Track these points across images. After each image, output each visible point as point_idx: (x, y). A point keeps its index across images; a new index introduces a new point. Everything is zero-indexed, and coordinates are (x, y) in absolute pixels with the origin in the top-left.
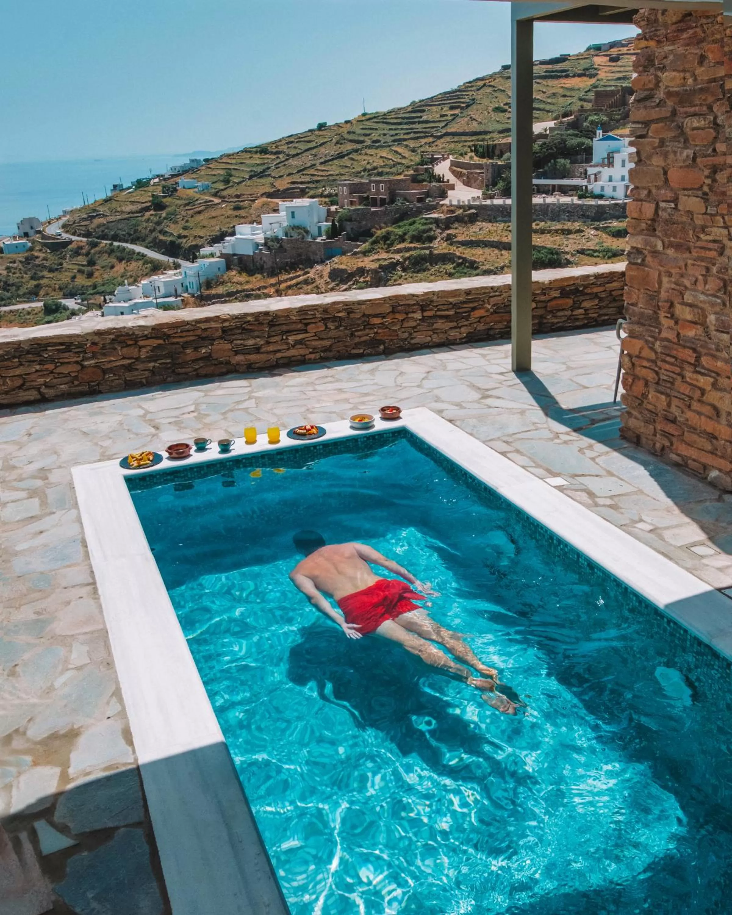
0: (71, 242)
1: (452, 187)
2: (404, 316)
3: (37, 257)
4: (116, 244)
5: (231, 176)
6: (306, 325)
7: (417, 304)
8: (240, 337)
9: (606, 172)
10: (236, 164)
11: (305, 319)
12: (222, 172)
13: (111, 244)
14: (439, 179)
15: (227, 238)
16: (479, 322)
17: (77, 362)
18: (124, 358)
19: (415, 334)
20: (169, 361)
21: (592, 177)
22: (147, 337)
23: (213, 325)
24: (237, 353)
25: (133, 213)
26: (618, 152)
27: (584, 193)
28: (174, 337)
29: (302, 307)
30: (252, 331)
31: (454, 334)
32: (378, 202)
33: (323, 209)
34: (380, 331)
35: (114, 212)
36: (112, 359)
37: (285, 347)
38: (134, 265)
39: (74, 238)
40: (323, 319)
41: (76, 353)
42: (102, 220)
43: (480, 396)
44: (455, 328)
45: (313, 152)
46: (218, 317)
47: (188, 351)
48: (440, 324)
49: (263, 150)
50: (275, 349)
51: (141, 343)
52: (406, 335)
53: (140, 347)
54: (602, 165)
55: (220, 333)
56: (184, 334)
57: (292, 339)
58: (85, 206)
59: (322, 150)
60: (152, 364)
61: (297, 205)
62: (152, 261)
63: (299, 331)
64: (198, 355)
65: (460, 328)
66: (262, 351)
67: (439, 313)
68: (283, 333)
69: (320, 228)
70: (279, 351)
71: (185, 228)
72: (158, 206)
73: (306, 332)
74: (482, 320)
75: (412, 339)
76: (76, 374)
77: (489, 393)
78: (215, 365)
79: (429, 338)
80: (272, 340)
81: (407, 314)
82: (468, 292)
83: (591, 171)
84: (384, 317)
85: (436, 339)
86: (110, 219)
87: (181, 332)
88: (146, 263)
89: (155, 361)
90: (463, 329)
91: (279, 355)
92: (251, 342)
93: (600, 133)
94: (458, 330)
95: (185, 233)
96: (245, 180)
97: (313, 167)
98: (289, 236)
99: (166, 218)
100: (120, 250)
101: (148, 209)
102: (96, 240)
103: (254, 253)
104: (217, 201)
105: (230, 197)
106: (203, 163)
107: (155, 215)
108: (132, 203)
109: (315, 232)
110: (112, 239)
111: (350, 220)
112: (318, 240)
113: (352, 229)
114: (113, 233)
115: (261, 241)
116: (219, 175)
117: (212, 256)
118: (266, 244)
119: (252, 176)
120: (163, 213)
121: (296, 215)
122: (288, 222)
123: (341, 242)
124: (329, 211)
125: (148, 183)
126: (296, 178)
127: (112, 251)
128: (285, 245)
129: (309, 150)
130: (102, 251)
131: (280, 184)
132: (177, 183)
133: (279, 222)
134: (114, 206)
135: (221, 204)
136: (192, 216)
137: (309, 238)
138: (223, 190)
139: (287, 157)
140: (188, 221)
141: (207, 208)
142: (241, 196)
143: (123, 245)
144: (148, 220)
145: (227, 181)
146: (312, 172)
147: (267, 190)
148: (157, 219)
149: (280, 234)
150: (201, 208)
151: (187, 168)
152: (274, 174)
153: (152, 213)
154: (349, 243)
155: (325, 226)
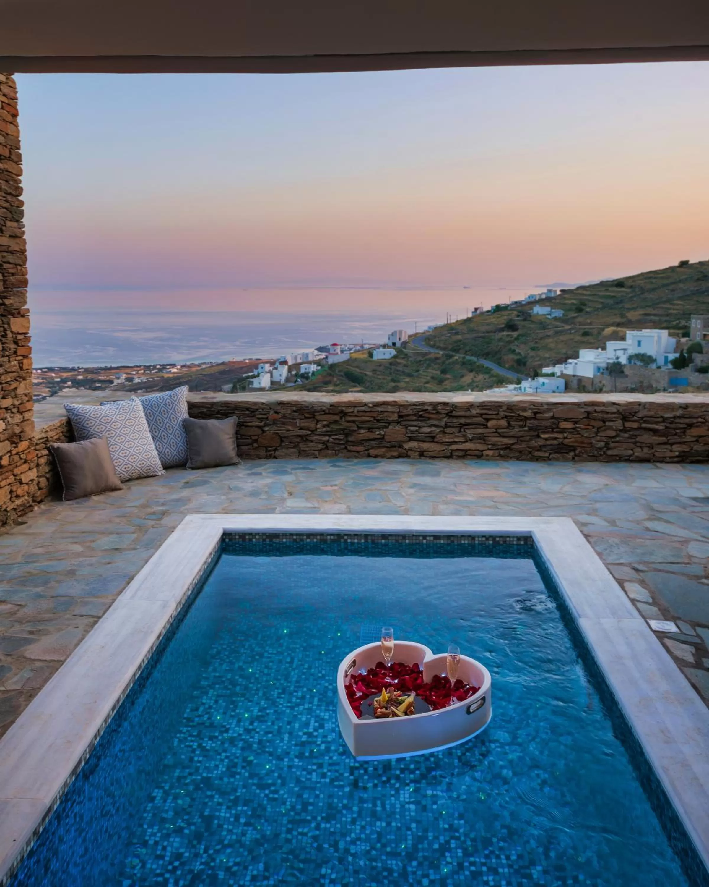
0: (430, 353)
2: (601, 424)
3: (400, 364)
4: (468, 358)
5: (585, 305)
6: (488, 420)
7: (618, 412)
8: (415, 423)
10: (590, 295)
11: (486, 414)
12: (575, 302)
13: (464, 358)
15: (570, 361)
16: (697, 441)
17: (258, 427)
18: (301, 429)
19: (612, 445)
20: (342, 437)
22: (324, 413)
23: (390, 408)
24: (411, 439)
25: (488, 332)
28: (350, 416)
29: (484, 402)
30: (429, 419)
31: (661, 451)
33: (673, 340)
34: (570, 436)
35: (471, 331)
36: (290, 428)
37: (462, 439)
38: (481, 377)
39: (432, 350)
40: (506, 417)
41: (259, 418)
42: (459, 337)
43: (647, 517)
44: (665, 444)
45: (671, 287)
46: (395, 402)
47: (362, 431)
48: (646, 438)
49: (619, 283)
50: (451, 440)
51: (319, 418)
52: (602, 444)
53: (318, 421)
55: (395, 417)
56: (361, 414)
57: (470, 432)
58: (447, 324)
59: (681, 286)
60: (326, 438)
61: (645, 334)
62: (497, 376)
63: (478, 425)
64: (372, 436)
65: (672, 445)
66: (436, 440)
67: (644, 425)
68: (461, 426)
69: (666, 358)
70: (456, 443)
71: (533, 349)
72: (511, 327)
73: (486, 427)
74: (701, 440)
75: (609, 449)
76: (256, 437)
77: (660, 515)
78: (387, 447)
79: (631, 452)
80: (448, 430)
81: (604, 422)
82: (685, 407)
84: (576, 423)
85: (638, 453)
86: (467, 336)
87: (358, 412)
88: (492, 376)
89: (330, 436)
90: (675, 447)
91: (454, 447)
92: (426, 430)
94: (668, 447)
95: (532, 353)
96: (597, 309)
97: (669, 301)
98: (633, 362)
99: (517, 339)
100: (471, 363)
101: (502, 330)
102: (451, 353)
103: (595, 375)
104: (567, 327)
105: (581, 324)
106: (558, 293)
107: (508, 336)
108: (489, 324)
109: (661, 361)
110: (466, 353)
111: (701, 352)
112: (663, 369)
113: (702, 361)
114: (467, 348)
115: (604, 365)
116: (573, 304)
117: (553, 375)
118: (607, 368)
119: (605, 307)
120: (515, 334)
121: (642, 344)
122: (633, 350)
123: (688, 373)
124: (678, 342)
125: (506, 308)
126: (650, 310)
127: (463, 363)
128: (627, 371)
129: (667, 285)
130: (455, 363)
131: (632, 315)
132: (532, 309)
133: (625, 350)
134: (472, 325)
135: (570, 329)
136: (541, 339)
137: (654, 366)
138: (575, 318)
139: (643, 290)
140: (536, 343)
141: (557, 333)
142: (590, 324)
143: (474, 359)
144: (500, 340)
145: (579, 310)
146: (667, 306)
147: (618, 320)
148: (508, 339)
149: (623, 360)
150: (551, 333)
151: (544, 297)
152: (627, 306)
153: (505, 333)
154: (697, 374)
155: (672, 356)
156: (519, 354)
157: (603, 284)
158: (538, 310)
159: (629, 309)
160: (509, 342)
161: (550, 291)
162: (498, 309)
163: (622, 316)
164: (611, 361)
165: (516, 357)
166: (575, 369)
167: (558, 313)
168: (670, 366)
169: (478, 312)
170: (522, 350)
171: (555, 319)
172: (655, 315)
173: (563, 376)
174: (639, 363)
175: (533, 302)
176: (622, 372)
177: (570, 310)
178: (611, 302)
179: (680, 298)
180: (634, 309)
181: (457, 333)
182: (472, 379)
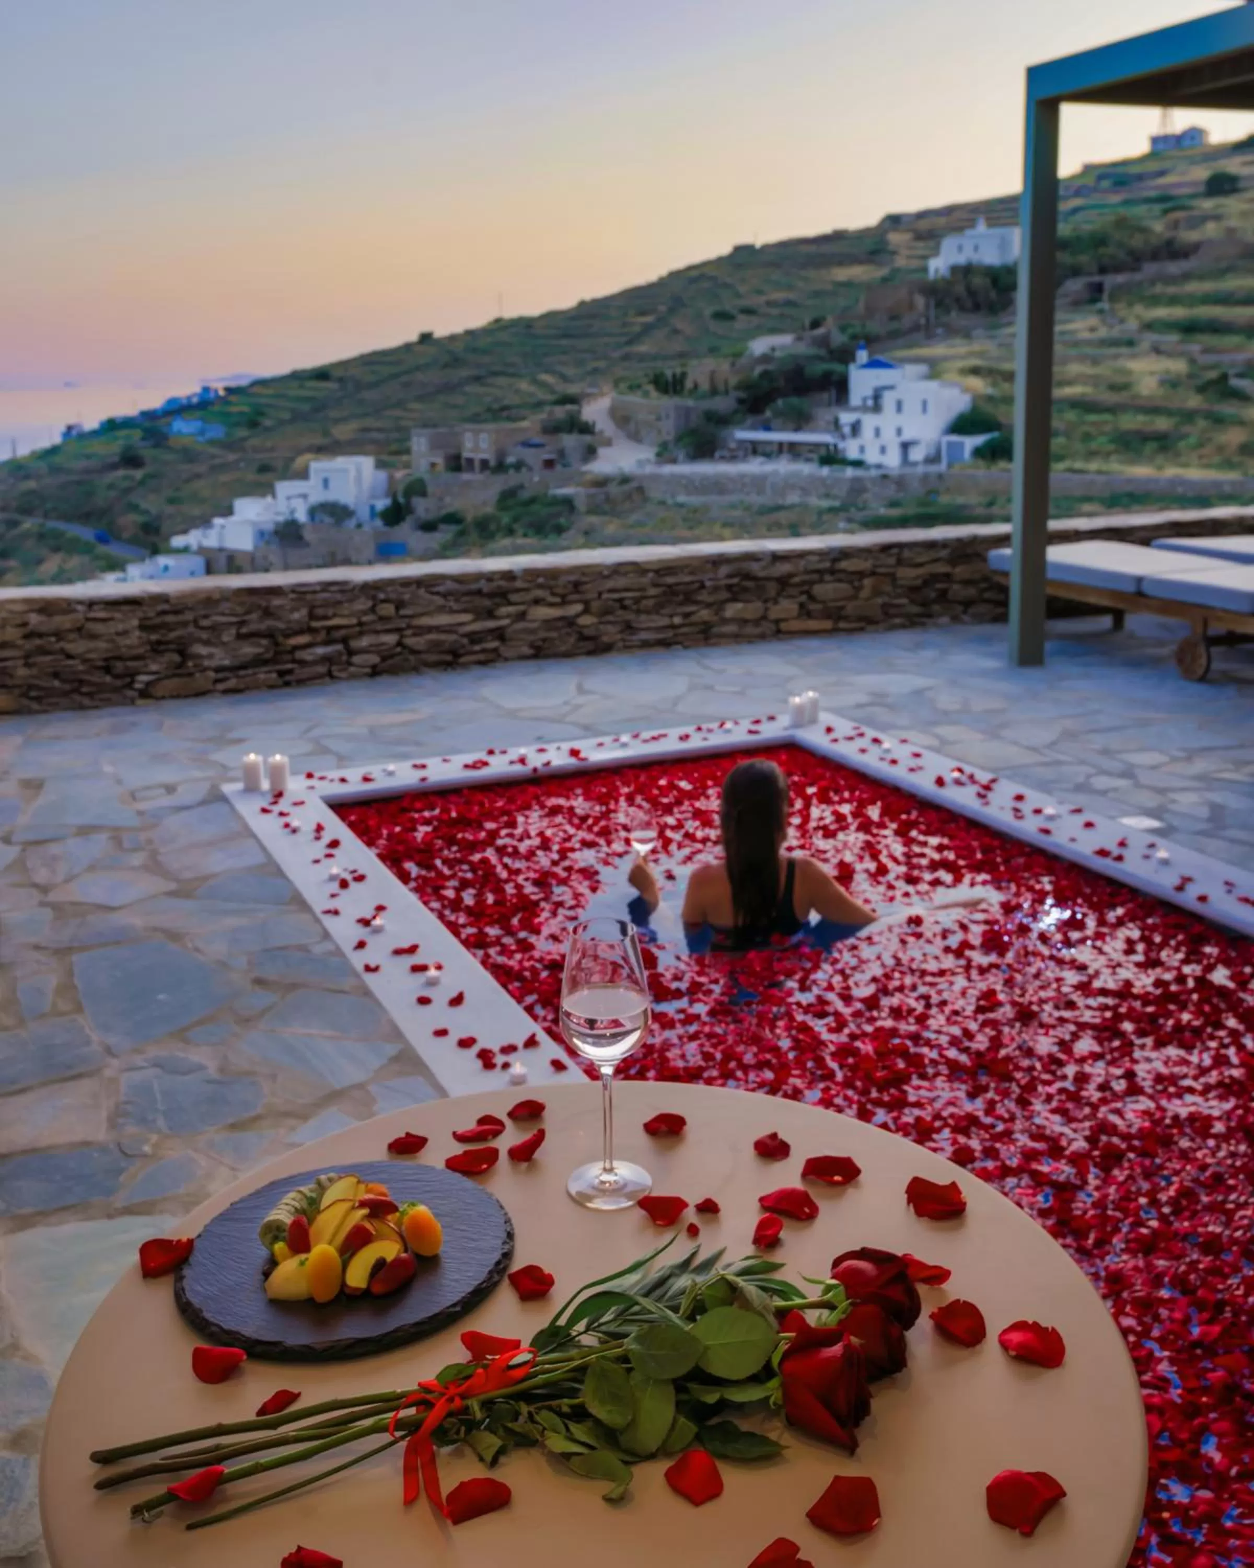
1: (608, 443)
4: (50, 524)
5: (262, 414)
9: (869, 422)
10: (272, 396)
12: (245, 409)
13: (42, 525)
14: (586, 429)
15: (217, 521)
21: (847, 430)
25: (87, 472)
26: (891, 388)
27: (831, 457)
32: (477, 464)
33: (383, 475)
35: (55, 470)
38: (76, 561)
42: (32, 484)
45: (404, 379)
49: (322, 374)
54: (864, 409)
59: (420, 376)
69: (372, 508)
71: (172, 501)
72: (131, 460)
83: (846, 418)
86: (48, 481)
93: (863, 356)
95: (170, 509)
96: (282, 423)
97: (400, 404)
98: (317, 519)
99: (142, 483)
100: (58, 535)
101: (114, 467)
102: (17, 517)
103: (256, 547)
104: (231, 457)
105: (256, 450)
106: (222, 393)
107: (126, 478)
108: (88, 457)
109: (364, 513)
110: (46, 515)
111: (423, 494)
112: (366, 528)
113: (427, 510)
114: (49, 505)
115: (270, 527)
116: (241, 413)
117: (186, 550)
118: (276, 533)
119: (297, 417)
120: (138, 474)
121: (332, 484)
122: (318, 496)
123: (405, 532)
124: (391, 479)
125: (127, 423)
126: (370, 422)
127: (41, 536)
128: (308, 535)
129: (395, 376)
130: (26, 535)
131: (342, 432)
132: (169, 425)
133: (305, 496)
134: (57, 459)
135: (237, 461)
136: (188, 481)
137: (352, 523)
138: (244, 439)
139: (360, 386)
140: (177, 489)
141: (215, 469)
142: (272, 449)
143: (61, 526)
144: (111, 487)
145: (253, 424)
146: (398, 413)
147: (319, 441)
148: (126, 484)
149: (301, 516)
150: (201, 468)
151: (195, 400)
152: (333, 414)
153: (121, 473)
154: (419, 534)
155: (382, 504)
156: (146, 512)
157: (297, 377)
158: (182, 427)
159: (337, 421)
160: (128, 491)
161: (206, 389)
162: (111, 426)
163: (326, 433)
164: (281, 519)
165: (140, 519)
166: (221, 537)
167: (217, 431)
168: (379, 523)
169: (74, 432)
170: (152, 504)
171: (212, 442)
172: (379, 430)
173: (202, 551)
174: (328, 520)
175: (176, 409)
176: (300, 538)
177: (237, 424)
178: (306, 407)
179: (420, 398)
180: (344, 420)
181: (27, 477)
182: (60, 567)
